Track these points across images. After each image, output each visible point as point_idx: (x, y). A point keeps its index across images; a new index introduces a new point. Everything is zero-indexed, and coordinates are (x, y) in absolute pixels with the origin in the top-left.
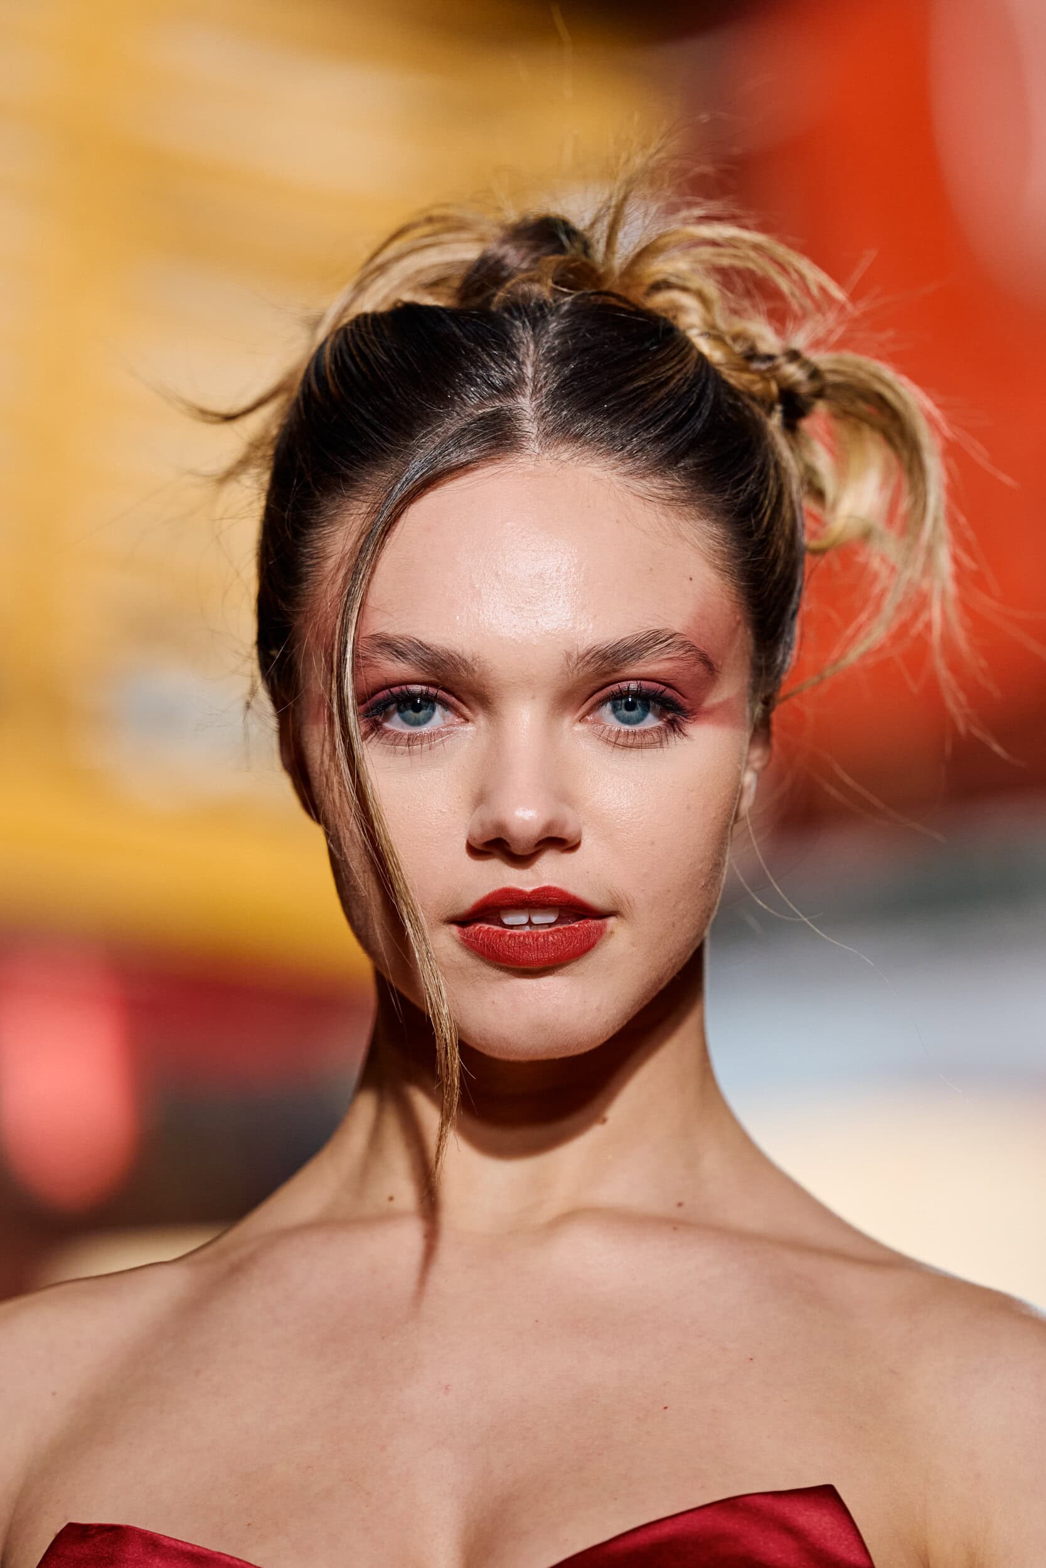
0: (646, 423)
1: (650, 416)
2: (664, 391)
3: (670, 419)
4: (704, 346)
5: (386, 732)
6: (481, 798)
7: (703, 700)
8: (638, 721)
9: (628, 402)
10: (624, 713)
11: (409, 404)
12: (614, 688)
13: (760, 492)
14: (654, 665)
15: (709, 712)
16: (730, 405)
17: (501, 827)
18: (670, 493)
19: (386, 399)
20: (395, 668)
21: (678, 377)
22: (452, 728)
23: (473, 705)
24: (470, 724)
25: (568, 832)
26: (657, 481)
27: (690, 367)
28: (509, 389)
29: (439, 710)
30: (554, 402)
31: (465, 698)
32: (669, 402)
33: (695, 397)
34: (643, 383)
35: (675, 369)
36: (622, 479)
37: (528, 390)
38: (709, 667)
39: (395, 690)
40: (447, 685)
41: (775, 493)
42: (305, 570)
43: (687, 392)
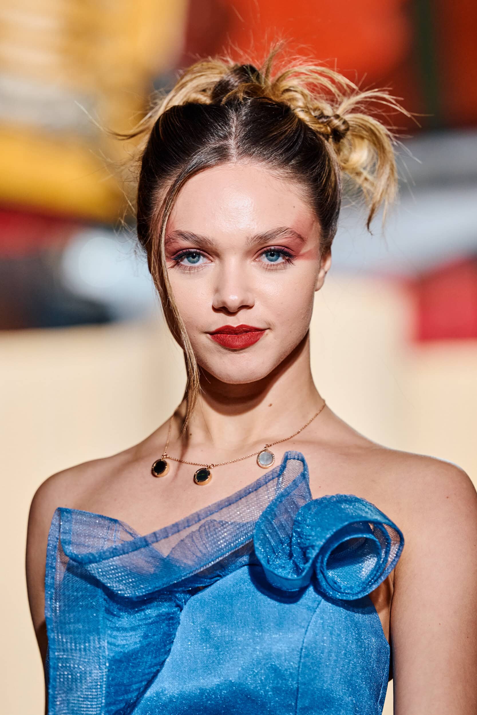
0: (277, 149)
1: (278, 146)
2: (283, 136)
3: (286, 147)
4: (302, 115)
5: (182, 265)
6: (217, 291)
7: (300, 251)
8: (276, 260)
9: (270, 141)
10: (271, 258)
11: (188, 143)
12: (265, 249)
13: (321, 172)
14: (279, 241)
15: (303, 255)
16: (310, 138)
17: (224, 303)
18: (286, 175)
19: (181, 141)
20: (185, 243)
21: (289, 130)
22: (206, 264)
23: (214, 256)
24: (213, 263)
25: (249, 303)
26: (282, 171)
27: (294, 126)
28: (225, 138)
29: (202, 257)
30: (242, 141)
31: (210, 253)
32: (285, 141)
33: (296, 137)
34: (275, 133)
35: (288, 127)
36: (268, 170)
37: (233, 137)
38: (302, 239)
39: (184, 251)
40: (204, 249)
41: (328, 171)
42: (152, 205)
43: (293, 136)
